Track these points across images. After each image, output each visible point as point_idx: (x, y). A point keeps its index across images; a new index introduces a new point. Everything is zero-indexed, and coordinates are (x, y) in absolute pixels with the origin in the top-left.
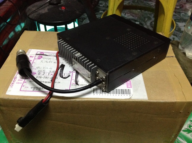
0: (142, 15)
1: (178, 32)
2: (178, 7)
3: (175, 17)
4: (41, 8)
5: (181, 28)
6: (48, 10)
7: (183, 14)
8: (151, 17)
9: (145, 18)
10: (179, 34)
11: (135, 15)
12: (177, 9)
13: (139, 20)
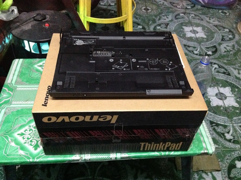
0: (147, 17)
1: (183, 39)
2: (189, 7)
3: (183, 19)
4: (26, 23)
5: (186, 34)
6: (32, 26)
7: (193, 15)
8: (156, 20)
9: (149, 20)
10: (183, 41)
11: (138, 17)
12: (188, 9)
13: (142, 24)
